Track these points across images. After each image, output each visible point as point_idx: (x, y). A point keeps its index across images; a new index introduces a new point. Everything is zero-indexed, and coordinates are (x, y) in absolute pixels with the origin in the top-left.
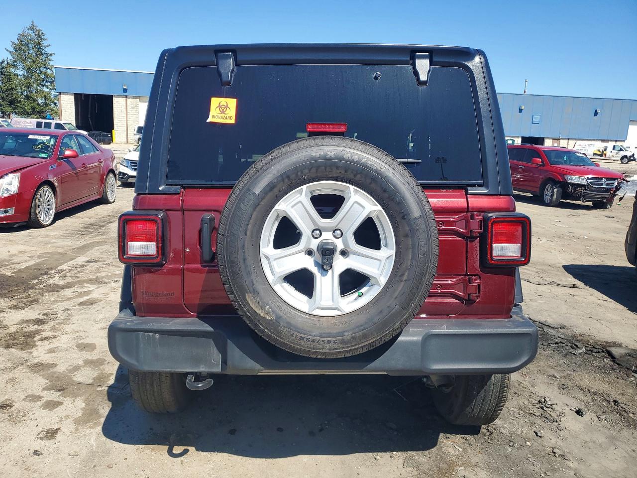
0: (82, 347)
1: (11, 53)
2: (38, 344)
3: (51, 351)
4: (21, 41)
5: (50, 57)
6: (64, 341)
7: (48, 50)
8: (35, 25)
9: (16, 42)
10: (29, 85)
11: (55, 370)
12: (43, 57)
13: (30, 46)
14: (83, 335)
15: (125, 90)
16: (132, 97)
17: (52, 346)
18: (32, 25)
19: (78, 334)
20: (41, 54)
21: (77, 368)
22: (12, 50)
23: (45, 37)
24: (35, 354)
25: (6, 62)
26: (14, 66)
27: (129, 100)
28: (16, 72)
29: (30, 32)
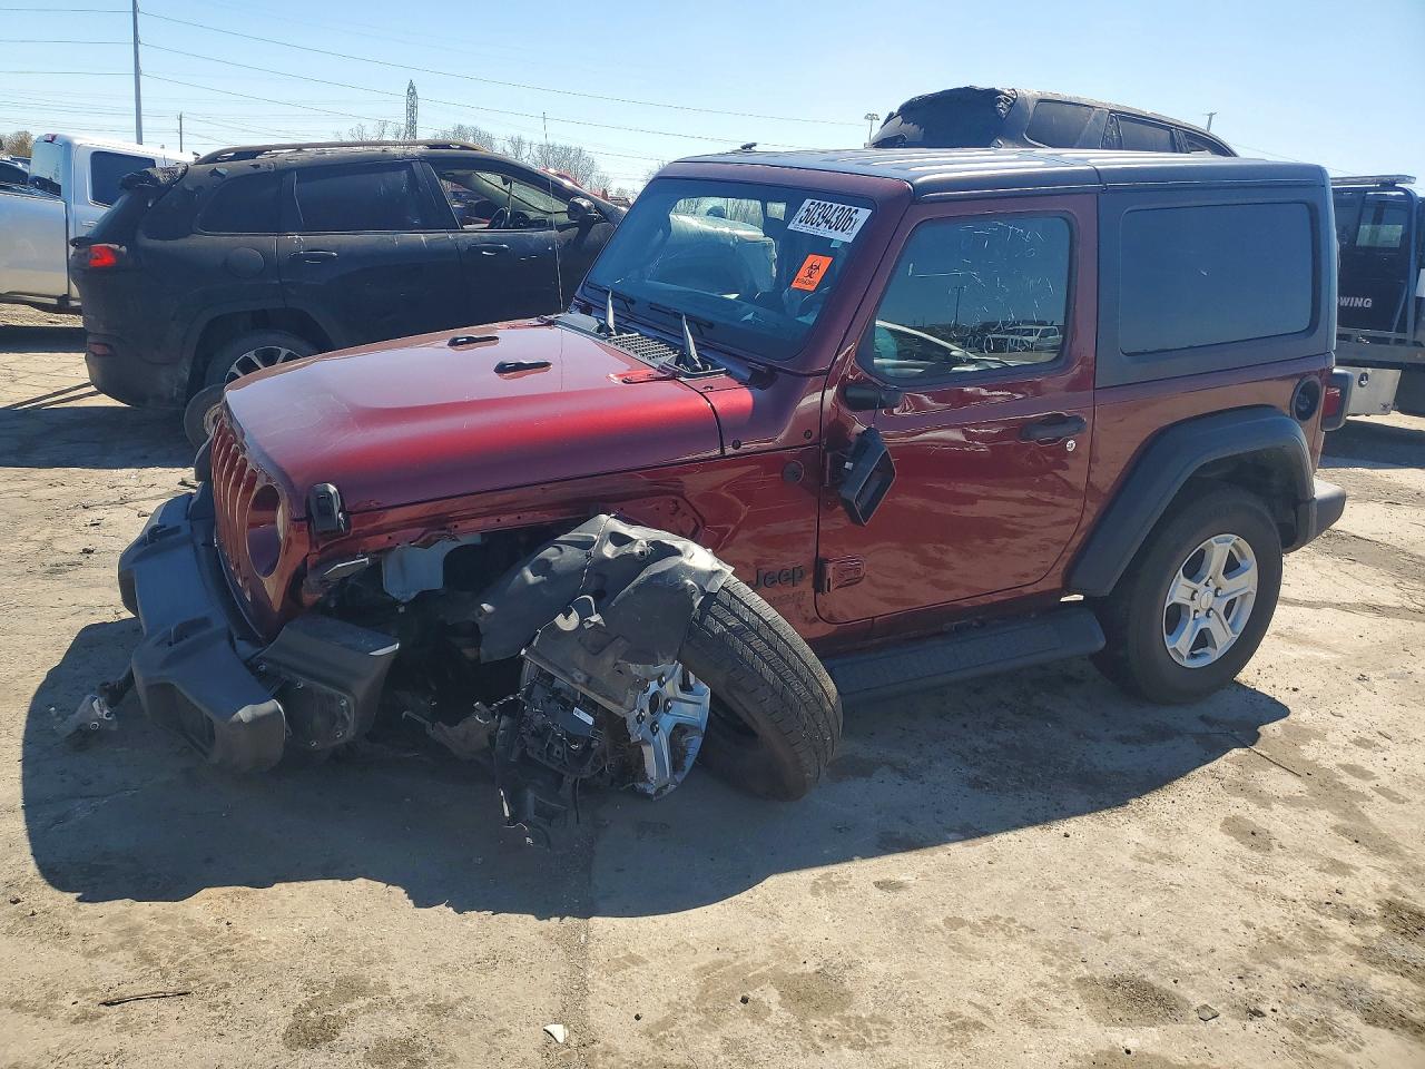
0: (1255, 838)
2: (1375, 907)
3: (1340, 868)
6: (1301, 880)
11: (1340, 822)
14: (1237, 870)
17: (1334, 881)
19: (1253, 879)
21: (1290, 801)
24: (1385, 882)
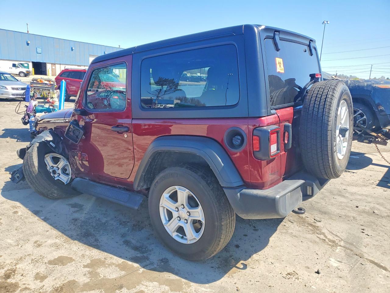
11: (81, 283)
21: (93, 273)
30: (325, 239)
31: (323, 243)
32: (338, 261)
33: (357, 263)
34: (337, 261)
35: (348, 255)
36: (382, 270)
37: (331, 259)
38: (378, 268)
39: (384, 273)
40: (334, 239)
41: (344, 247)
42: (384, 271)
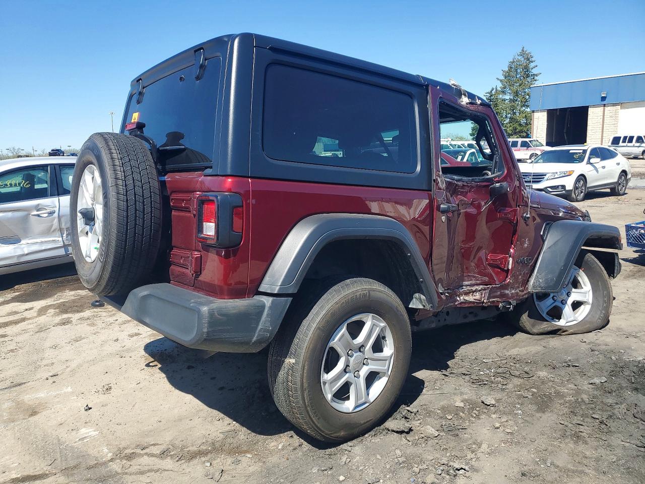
1: (501, 81)
4: (511, 68)
5: (536, 78)
7: (534, 71)
8: (525, 50)
9: (507, 69)
10: (513, 109)
12: (529, 79)
13: (519, 71)
15: (603, 99)
16: (612, 105)
18: (523, 50)
20: (528, 76)
22: (502, 78)
23: (533, 59)
25: (494, 90)
26: (503, 92)
27: (607, 109)
28: (503, 98)
29: (519, 58)
30: (144, 451)
31: (138, 443)
32: (85, 437)
33: (61, 456)
34: (87, 437)
35: (85, 456)
36: (19, 476)
37: (97, 433)
38: (26, 474)
39: (13, 472)
40: (133, 462)
41: (105, 464)
42: (14, 477)
